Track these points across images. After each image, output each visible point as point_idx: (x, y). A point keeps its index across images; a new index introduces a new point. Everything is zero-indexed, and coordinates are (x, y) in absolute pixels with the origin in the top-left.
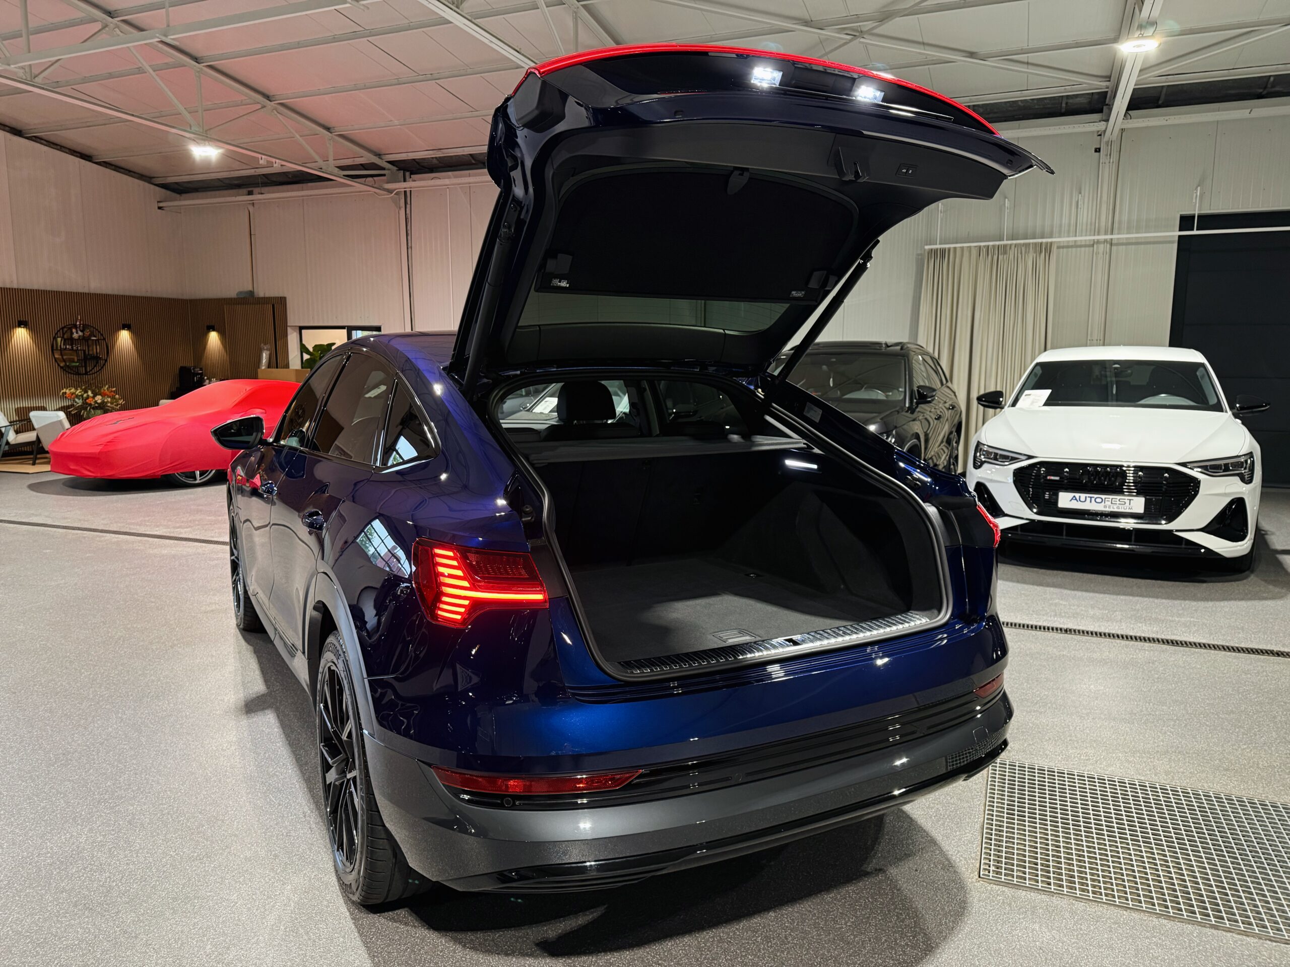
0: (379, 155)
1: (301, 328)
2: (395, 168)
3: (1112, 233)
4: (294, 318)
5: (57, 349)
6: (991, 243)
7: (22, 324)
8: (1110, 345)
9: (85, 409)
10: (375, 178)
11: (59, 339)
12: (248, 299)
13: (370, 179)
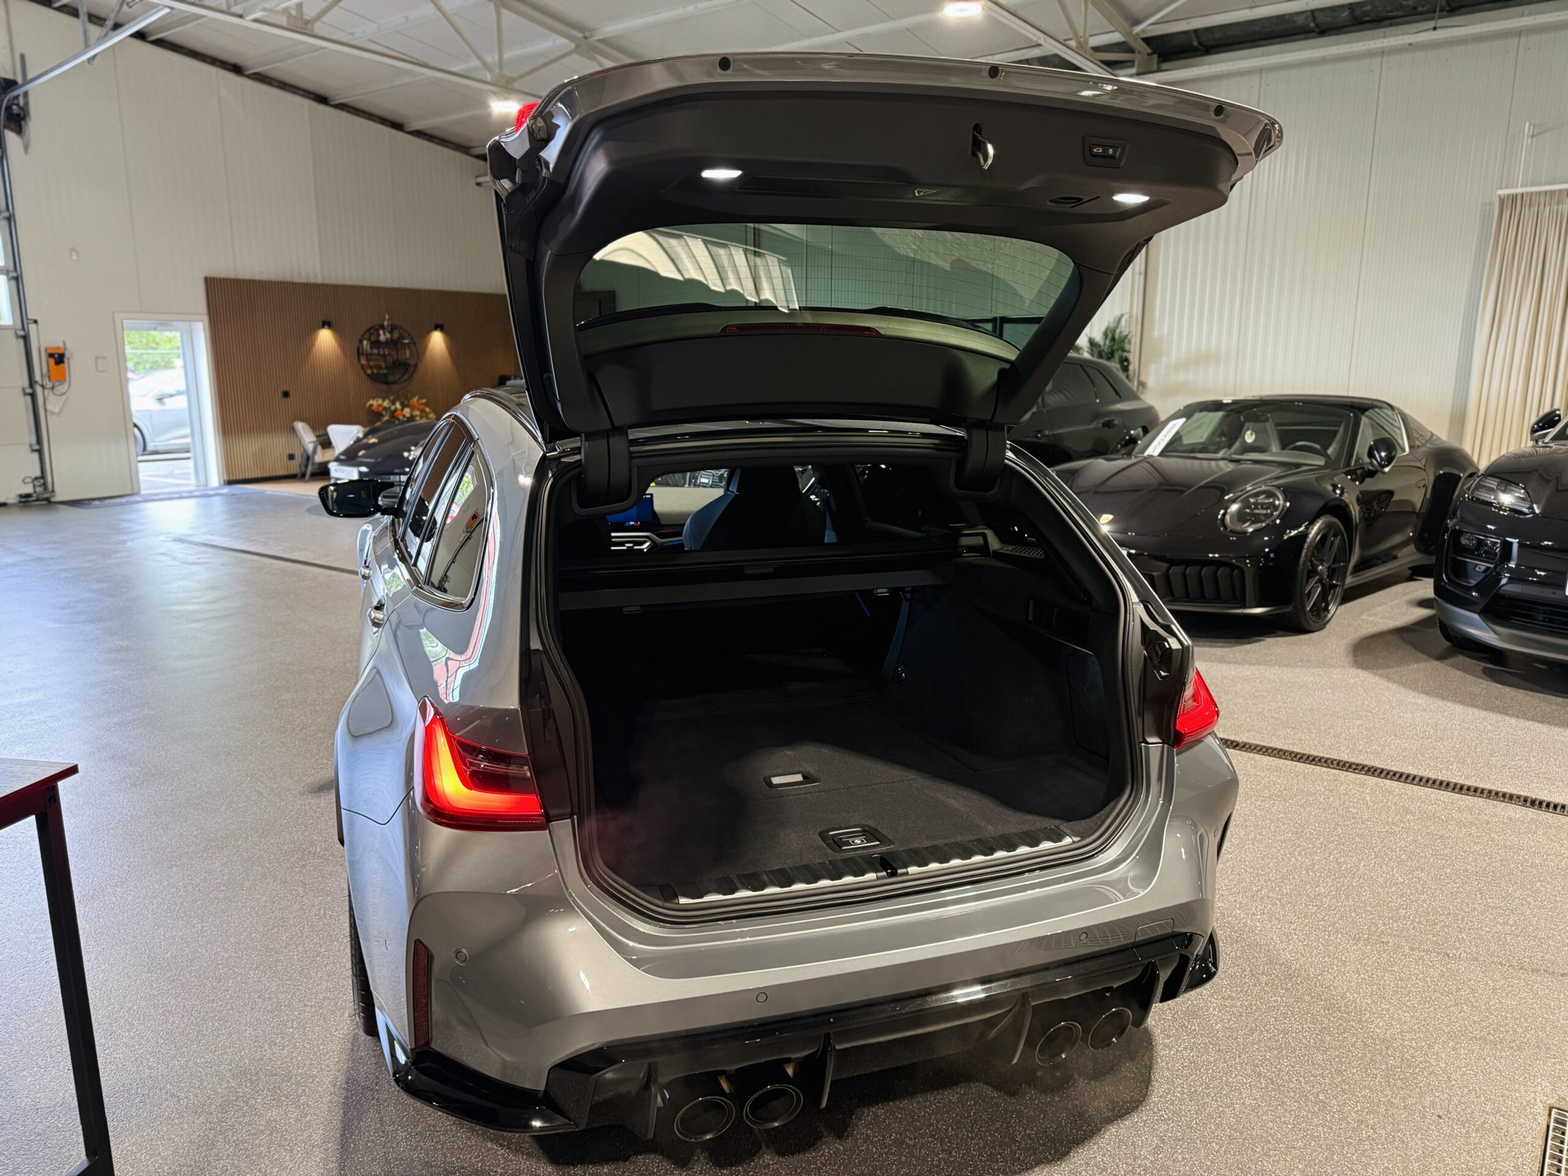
5: (363, 354)
7: (326, 324)
11: (365, 342)
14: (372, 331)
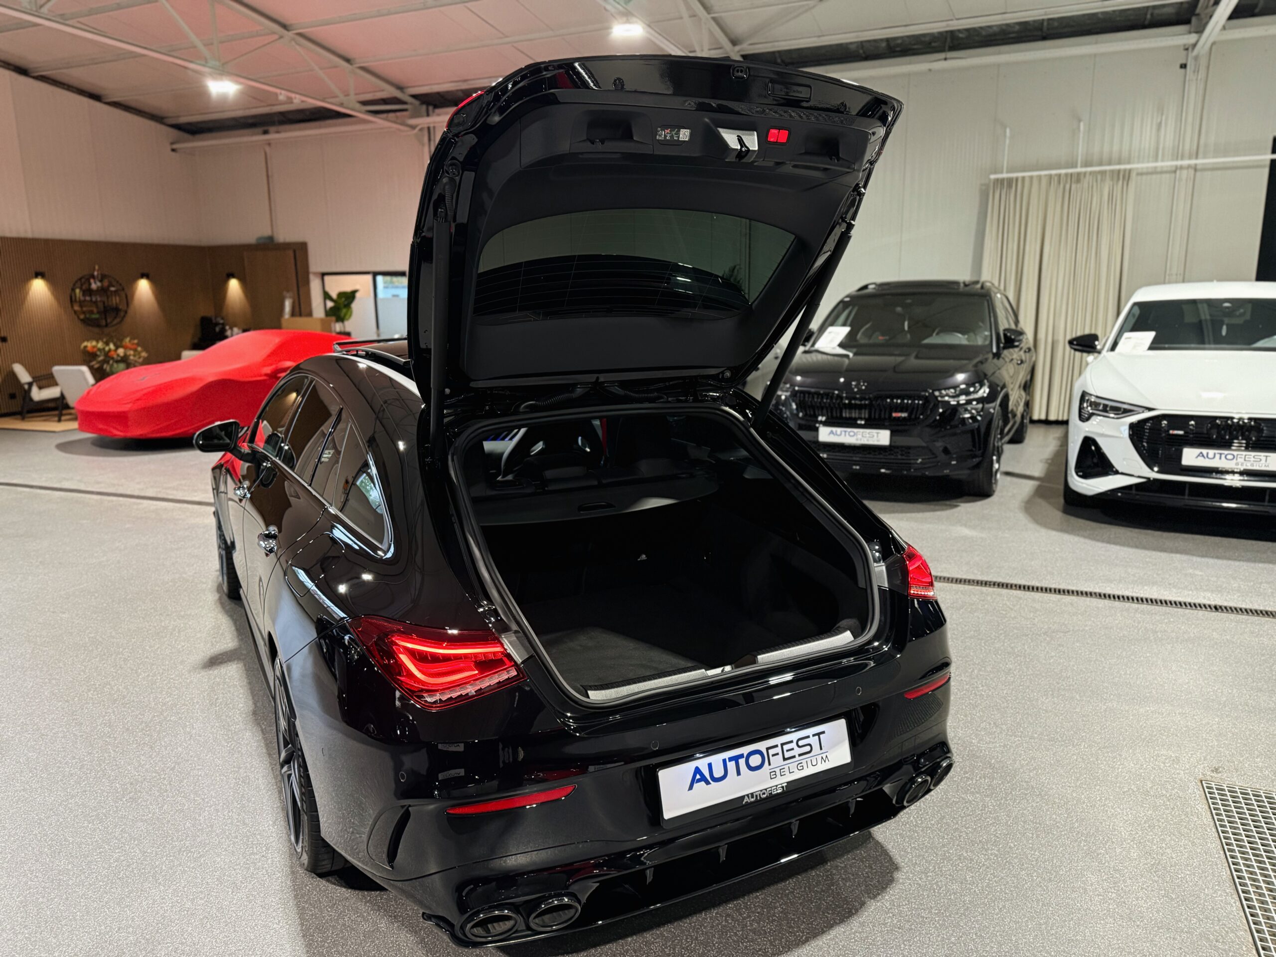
0: (401, 88)
1: (323, 275)
2: (417, 102)
3: (1197, 158)
4: (316, 264)
5: (76, 301)
6: (1063, 171)
7: (38, 275)
8: (1190, 281)
9: (108, 362)
10: (398, 114)
11: (78, 291)
12: (268, 245)
13: (391, 115)
14: (83, 280)
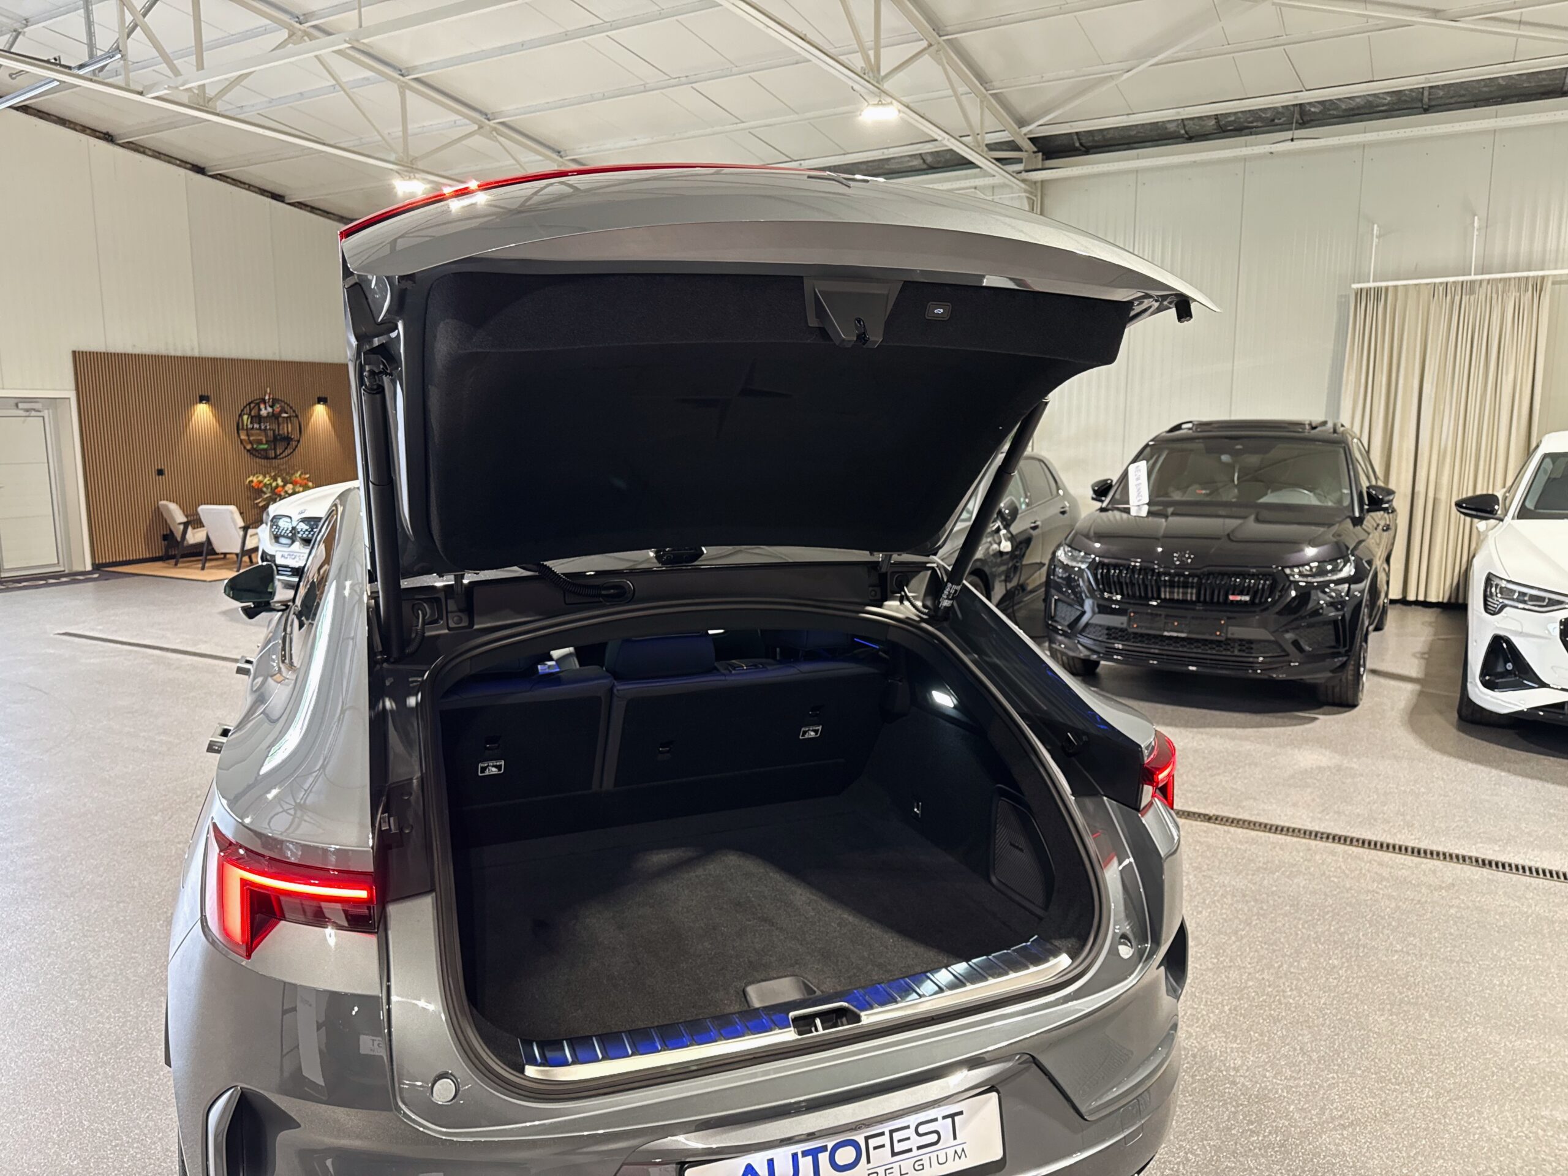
5: (243, 429)
6: (1451, 279)
7: (203, 399)
11: (245, 417)
14: (252, 405)
